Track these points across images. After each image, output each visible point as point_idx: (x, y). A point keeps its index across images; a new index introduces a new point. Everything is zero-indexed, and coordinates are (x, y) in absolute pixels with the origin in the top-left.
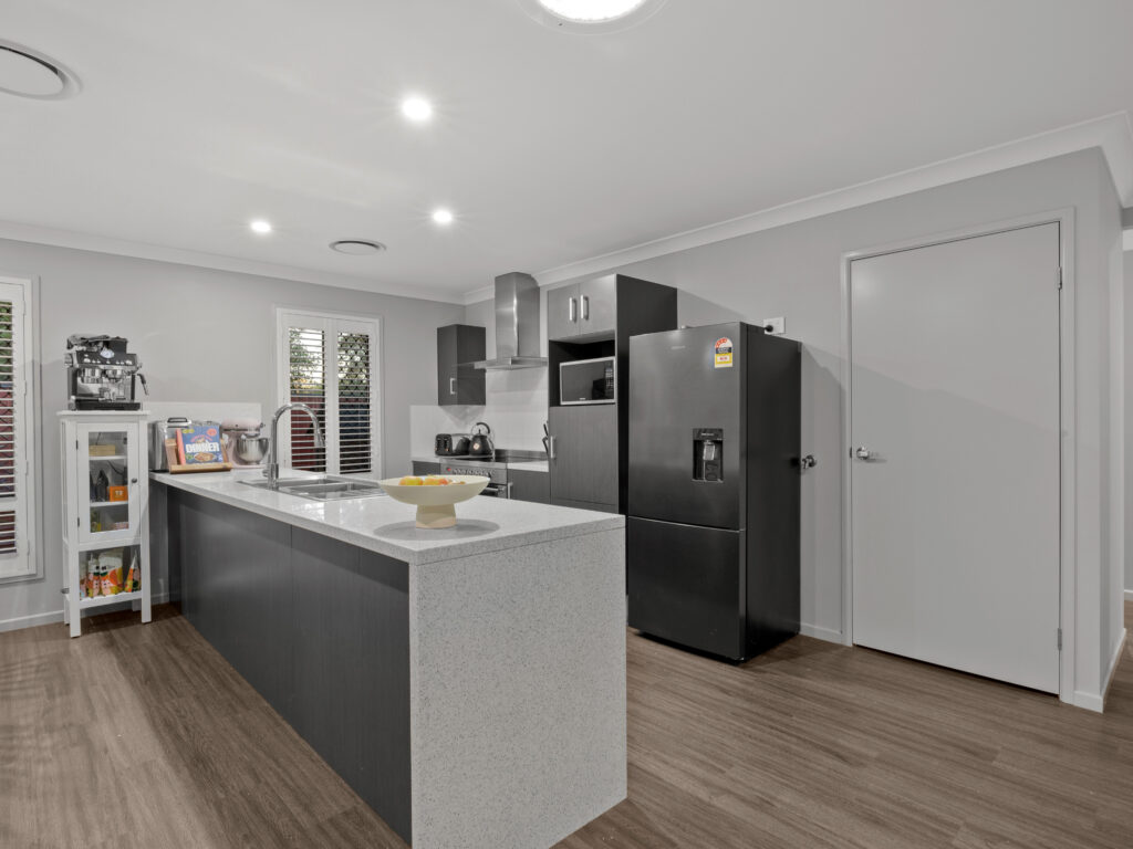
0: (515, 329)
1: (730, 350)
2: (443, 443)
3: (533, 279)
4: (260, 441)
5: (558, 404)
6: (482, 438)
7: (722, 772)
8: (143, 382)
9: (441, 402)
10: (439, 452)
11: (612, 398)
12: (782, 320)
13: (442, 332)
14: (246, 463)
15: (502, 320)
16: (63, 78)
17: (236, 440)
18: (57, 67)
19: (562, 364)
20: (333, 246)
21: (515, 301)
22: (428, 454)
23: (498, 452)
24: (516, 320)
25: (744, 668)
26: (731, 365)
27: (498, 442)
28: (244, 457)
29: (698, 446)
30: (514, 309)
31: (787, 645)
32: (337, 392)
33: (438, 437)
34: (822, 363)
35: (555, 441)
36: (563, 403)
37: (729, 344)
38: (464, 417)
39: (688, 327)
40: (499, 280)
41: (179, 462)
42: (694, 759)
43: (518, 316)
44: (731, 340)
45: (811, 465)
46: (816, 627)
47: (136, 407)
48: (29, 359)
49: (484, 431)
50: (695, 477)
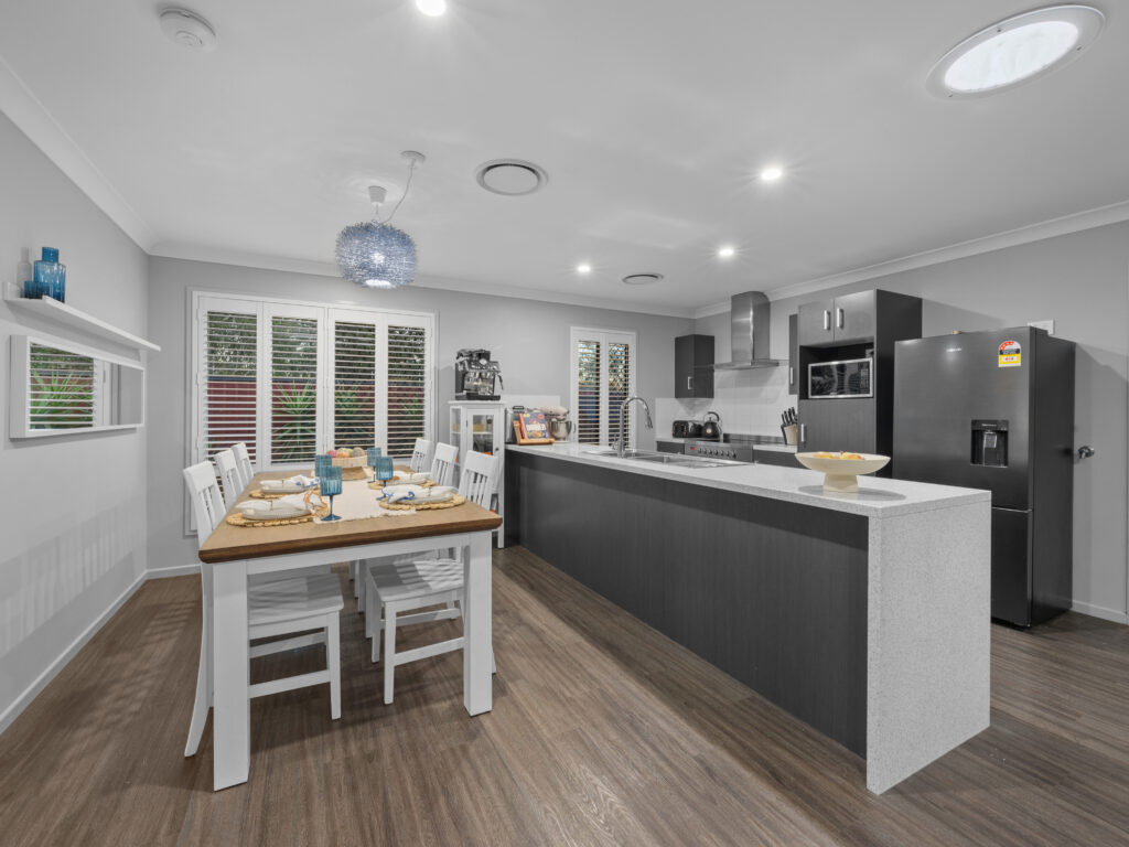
0: (751, 334)
1: (1017, 351)
2: (680, 428)
3: (765, 296)
4: (567, 423)
5: (807, 398)
6: (712, 425)
7: (1074, 720)
8: (501, 381)
9: (678, 395)
10: (676, 435)
11: (868, 392)
12: (1052, 322)
13: (679, 342)
14: (557, 439)
15: (735, 328)
16: (538, 177)
17: (552, 422)
18: (537, 170)
19: (810, 365)
20: (625, 280)
21: (751, 313)
22: (666, 435)
23: (726, 436)
24: (752, 327)
25: (1031, 633)
26: (1019, 364)
27: (725, 428)
28: (556, 434)
29: (977, 435)
30: (751, 319)
31: (1062, 618)
32: (608, 392)
33: (675, 422)
34: (1102, 361)
35: (805, 428)
36: (810, 397)
37: (1016, 345)
38: (692, 408)
39: (961, 333)
40: (735, 299)
41: (523, 438)
42: (1034, 704)
43: (754, 325)
44: (1018, 341)
45: (1087, 455)
46: (1092, 606)
47: (498, 398)
48: (433, 366)
49: (714, 417)
50: (973, 461)
